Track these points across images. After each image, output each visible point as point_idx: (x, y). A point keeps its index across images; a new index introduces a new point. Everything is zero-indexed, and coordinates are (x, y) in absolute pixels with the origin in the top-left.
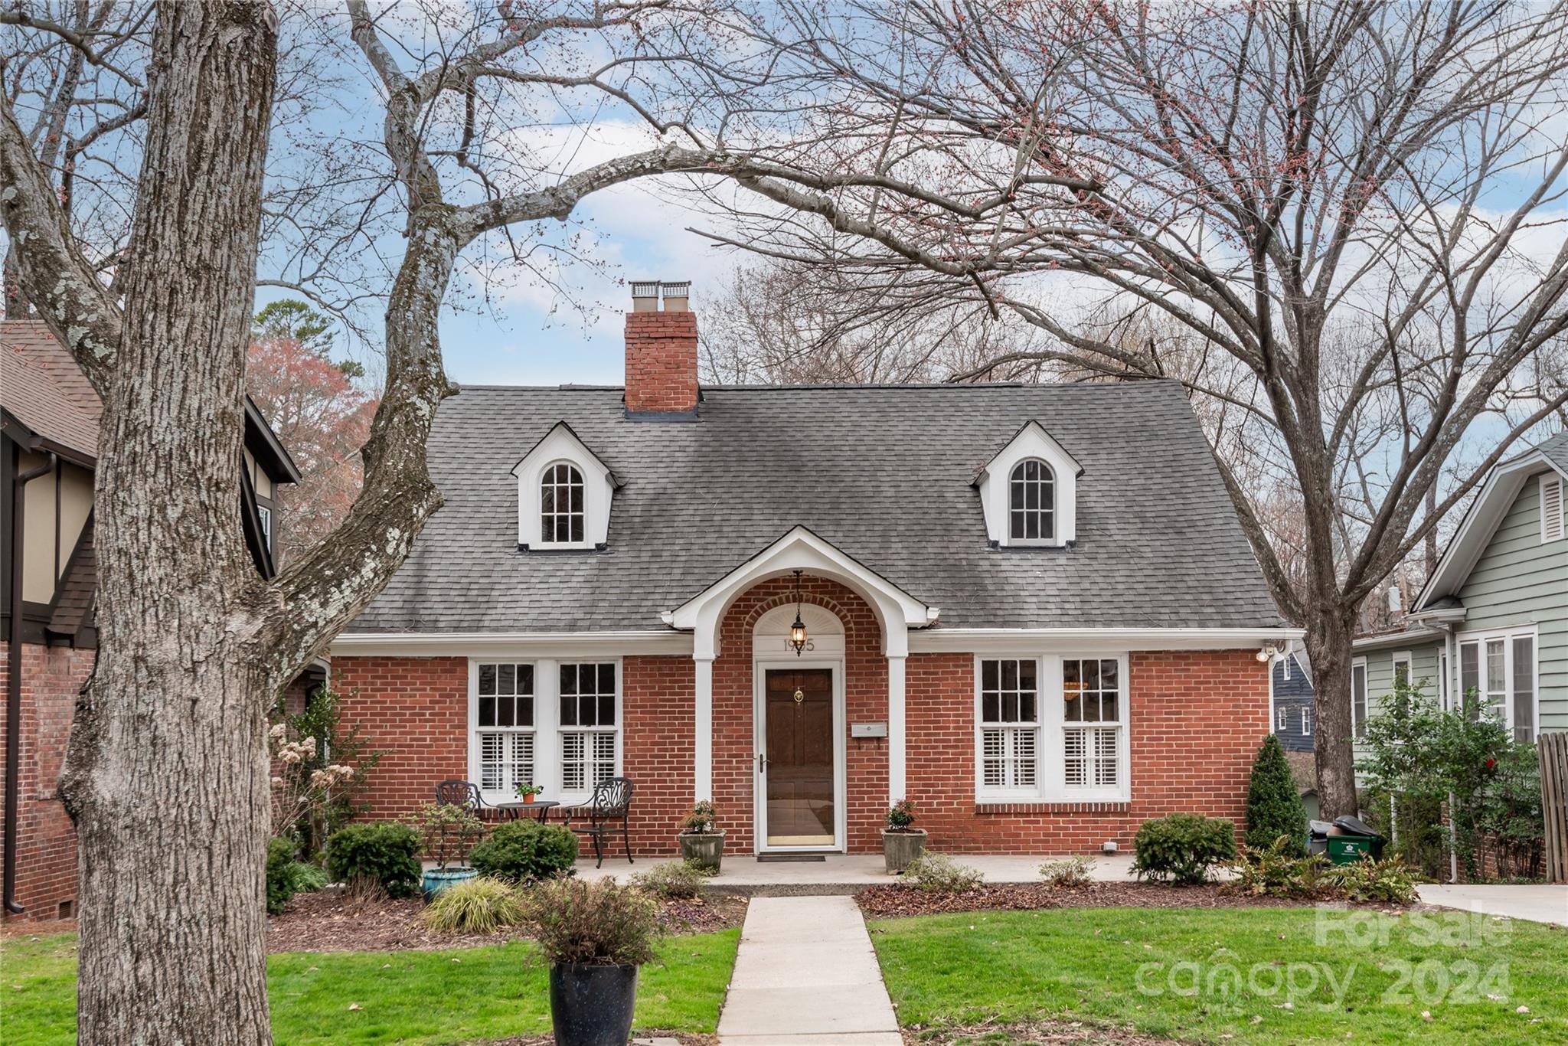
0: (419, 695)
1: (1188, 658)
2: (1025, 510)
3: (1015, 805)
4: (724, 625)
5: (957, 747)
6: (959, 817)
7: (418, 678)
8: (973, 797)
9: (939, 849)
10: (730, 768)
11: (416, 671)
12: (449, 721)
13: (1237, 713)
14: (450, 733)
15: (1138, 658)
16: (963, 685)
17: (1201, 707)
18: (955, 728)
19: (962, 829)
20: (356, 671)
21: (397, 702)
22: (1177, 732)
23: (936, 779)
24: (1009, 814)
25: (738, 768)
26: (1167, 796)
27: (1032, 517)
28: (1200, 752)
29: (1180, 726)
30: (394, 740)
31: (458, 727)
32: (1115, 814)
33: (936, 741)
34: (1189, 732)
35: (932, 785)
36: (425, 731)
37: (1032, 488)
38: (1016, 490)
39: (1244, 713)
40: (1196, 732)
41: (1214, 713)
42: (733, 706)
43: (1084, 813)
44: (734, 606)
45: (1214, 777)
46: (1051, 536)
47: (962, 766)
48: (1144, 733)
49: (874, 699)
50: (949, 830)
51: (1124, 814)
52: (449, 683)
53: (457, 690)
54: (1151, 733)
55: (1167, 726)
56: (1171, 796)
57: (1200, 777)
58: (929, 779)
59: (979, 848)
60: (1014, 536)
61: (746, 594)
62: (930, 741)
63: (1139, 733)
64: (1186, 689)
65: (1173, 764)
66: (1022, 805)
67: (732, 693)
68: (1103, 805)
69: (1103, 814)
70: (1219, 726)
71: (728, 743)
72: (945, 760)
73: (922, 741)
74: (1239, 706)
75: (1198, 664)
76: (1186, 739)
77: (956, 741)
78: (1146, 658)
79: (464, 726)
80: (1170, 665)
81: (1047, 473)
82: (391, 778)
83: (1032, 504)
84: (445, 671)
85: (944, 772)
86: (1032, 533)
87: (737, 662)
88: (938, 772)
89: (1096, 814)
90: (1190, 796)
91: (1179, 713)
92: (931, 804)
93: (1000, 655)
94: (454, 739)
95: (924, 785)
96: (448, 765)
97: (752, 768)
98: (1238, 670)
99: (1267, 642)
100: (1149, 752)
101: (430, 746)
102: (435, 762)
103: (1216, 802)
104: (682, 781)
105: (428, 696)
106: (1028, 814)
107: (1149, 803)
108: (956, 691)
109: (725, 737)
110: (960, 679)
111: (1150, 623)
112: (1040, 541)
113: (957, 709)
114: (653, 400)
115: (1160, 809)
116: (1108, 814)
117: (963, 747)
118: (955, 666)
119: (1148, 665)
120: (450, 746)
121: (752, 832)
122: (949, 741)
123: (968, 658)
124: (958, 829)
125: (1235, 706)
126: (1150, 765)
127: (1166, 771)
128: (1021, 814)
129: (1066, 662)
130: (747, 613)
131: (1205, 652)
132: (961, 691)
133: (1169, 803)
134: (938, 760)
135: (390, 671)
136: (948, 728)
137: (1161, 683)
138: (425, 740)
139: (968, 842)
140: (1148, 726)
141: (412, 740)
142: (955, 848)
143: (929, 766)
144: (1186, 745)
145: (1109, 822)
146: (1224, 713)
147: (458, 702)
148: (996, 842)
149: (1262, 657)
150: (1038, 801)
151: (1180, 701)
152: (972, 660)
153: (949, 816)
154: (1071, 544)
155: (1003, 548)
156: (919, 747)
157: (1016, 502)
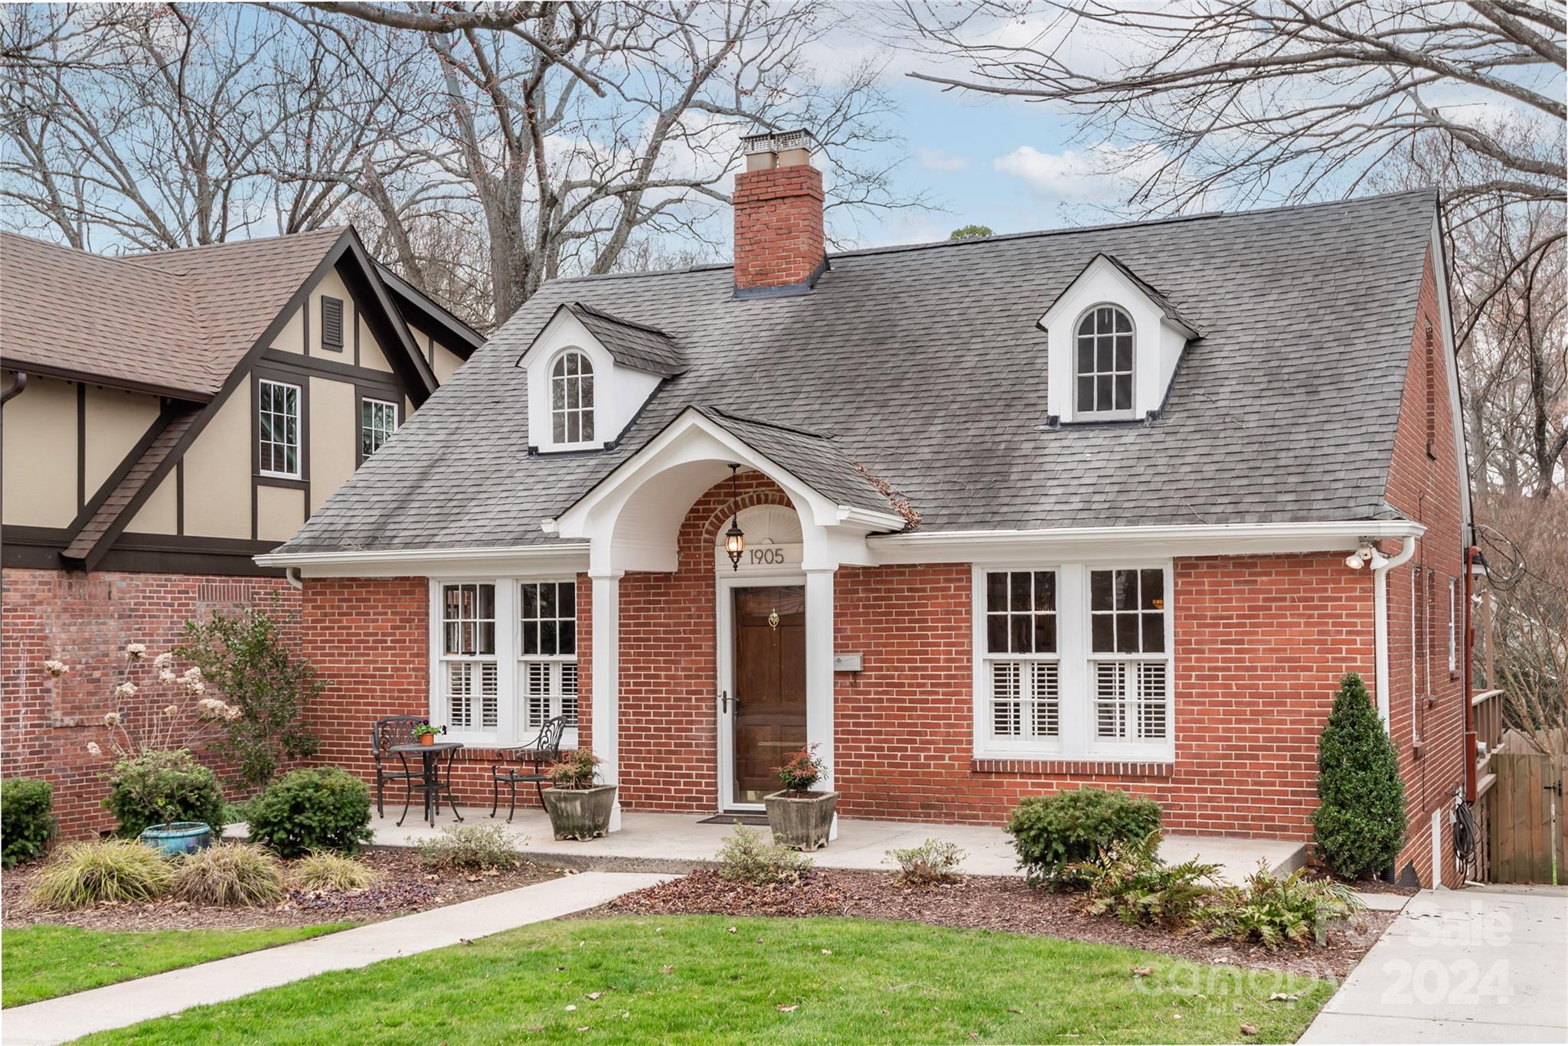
0: (381, 620)
1: (1255, 565)
2: (1095, 374)
3: (1020, 762)
4: (682, 534)
5: (948, 685)
6: (951, 775)
7: (379, 601)
8: (970, 750)
9: (928, 815)
10: (689, 707)
11: (378, 593)
12: (409, 648)
13: (1325, 642)
14: (409, 662)
15: (1185, 565)
16: (957, 605)
17: (1270, 634)
18: (947, 661)
19: (956, 792)
20: (324, 594)
21: (361, 628)
22: (1237, 669)
23: (924, 725)
24: (1012, 774)
25: (698, 707)
26: (1225, 757)
27: (1105, 382)
28: (1271, 696)
29: (1243, 660)
30: (358, 669)
31: (418, 655)
32: (1151, 778)
33: (923, 677)
34: (1255, 669)
35: (918, 734)
36: (385, 660)
37: (1105, 344)
38: (1084, 347)
39: (1334, 642)
40: (1264, 669)
41: (1289, 642)
42: (692, 632)
43: (1109, 776)
44: (692, 511)
45: (1289, 731)
46: (1129, 407)
47: (955, 710)
48: (1192, 669)
49: (848, 622)
50: (939, 791)
51: (1165, 779)
52: (409, 606)
53: (416, 614)
54: (1202, 669)
55: (1224, 660)
56: (1229, 757)
57: (1270, 731)
58: (915, 725)
59: (976, 817)
60: (1080, 409)
61: (706, 495)
62: (915, 677)
63: (1185, 669)
64: (1251, 608)
65: (1232, 713)
66: (1028, 763)
67: (690, 617)
68: (1134, 766)
69: (1135, 778)
70: (1298, 660)
71: (687, 677)
72: (934, 701)
73: (906, 677)
74: (1328, 633)
75: (1269, 574)
76: (1251, 677)
77: (947, 677)
78: (1196, 566)
79: (425, 654)
80: (1229, 575)
81: (1124, 323)
82: (357, 711)
83: (1105, 364)
84: (404, 593)
85: (934, 717)
86: (1105, 404)
87: (697, 579)
88: (926, 717)
89: (1125, 777)
90: (1256, 757)
91: (1241, 642)
92: (917, 758)
93: (1009, 566)
94: (414, 670)
95: (909, 733)
96: (409, 698)
97: (715, 707)
98: (1326, 582)
99: (1363, 541)
100: (1199, 695)
101: (392, 677)
102: (396, 694)
103: (1293, 767)
104: (638, 721)
105: (388, 620)
106: (1037, 775)
107: (1199, 765)
108: (948, 613)
109: (684, 669)
110: (952, 597)
111: (1192, 519)
112: (1114, 414)
113: (949, 636)
114: (763, 274)
115: (1213, 774)
116: (1141, 778)
117: (956, 685)
118: (947, 581)
119: (1197, 575)
120: (409, 677)
121: (715, 784)
122: (939, 677)
123: (964, 570)
124: (950, 791)
125: (1320, 633)
126: (1200, 713)
127: (1222, 721)
128: (1028, 775)
129: (1093, 573)
130: (706, 519)
131: (1278, 557)
132: (954, 613)
133: (1226, 765)
134: (926, 701)
135: (355, 593)
136: (938, 661)
137: (1216, 601)
138: (386, 669)
139: (961, 808)
140: (1198, 660)
141: (375, 669)
142: (947, 815)
143: (915, 709)
144: (1250, 687)
145: (1144, 789)
146: (1305, 642)
147: (418, 628)
148: (997, 809)
149: (1354, 563)
150: (1056, 758)
151: (1244, 625)
152: (969, 571)
153: (939, 774)
154: (1152, 415)
155: (1064, 425)
156: (902, 685)
157: (1084, 364)
